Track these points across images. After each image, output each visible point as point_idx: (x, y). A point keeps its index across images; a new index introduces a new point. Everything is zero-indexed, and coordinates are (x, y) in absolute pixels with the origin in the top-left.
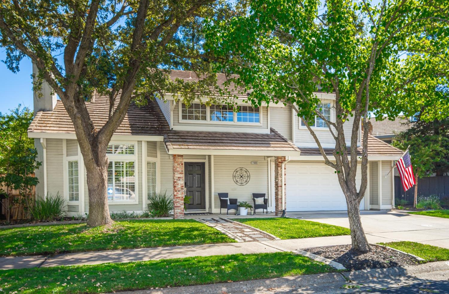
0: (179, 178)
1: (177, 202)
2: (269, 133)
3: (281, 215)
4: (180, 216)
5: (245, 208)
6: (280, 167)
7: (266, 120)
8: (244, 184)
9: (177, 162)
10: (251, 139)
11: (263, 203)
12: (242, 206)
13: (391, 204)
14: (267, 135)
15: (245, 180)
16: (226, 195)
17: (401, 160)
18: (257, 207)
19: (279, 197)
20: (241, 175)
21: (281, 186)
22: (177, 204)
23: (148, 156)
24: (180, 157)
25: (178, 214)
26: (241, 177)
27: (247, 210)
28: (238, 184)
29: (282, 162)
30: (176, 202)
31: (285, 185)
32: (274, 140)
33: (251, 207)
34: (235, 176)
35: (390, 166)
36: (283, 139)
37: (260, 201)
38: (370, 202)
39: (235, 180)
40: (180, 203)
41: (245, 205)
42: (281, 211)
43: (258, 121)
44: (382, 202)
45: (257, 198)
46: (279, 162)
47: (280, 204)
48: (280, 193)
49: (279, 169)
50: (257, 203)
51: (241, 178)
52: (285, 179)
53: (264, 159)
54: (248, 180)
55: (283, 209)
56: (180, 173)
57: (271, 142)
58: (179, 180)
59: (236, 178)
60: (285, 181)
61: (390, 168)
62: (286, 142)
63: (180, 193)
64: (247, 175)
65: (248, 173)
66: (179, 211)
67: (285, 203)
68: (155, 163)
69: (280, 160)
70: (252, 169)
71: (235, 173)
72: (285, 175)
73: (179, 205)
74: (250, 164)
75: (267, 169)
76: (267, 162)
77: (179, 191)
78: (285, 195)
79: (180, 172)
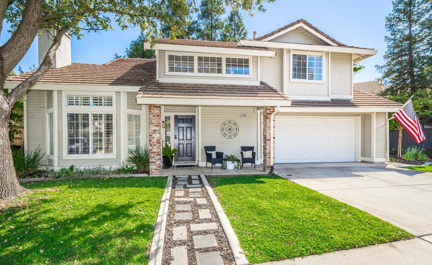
0: (154, 131)
1: (153, 157)
2: (259, 85)
3: (269, 171)
4: (155, 172)
5: (232, 162)
6: (268, 118)
7: (256, 73)
8: (232, 137)
9: (152, 114)
10: (237, 90)
11: (252, 157)
12: (229, 160)
13: (385, 157)
14: (257, 87)
15: (233, 133)
16: (213, 148)
17: (401, 111)
18: (245, 161)
19: (267, 151)
20: (230, 128)
21: (270, 140)
22: (152, 160)
23: (128, 108)
24: (156, 108)
25: (154, 171)
26: (230, 129)
27: (233, 164)
28: (226, 137)
29: (271, 114)
30: (151, 157)
31: (274, 138)
32: (263, 90)
33: (238, 161)
34: (223, 129)
35: (385, 118)
36: (273, 90)
37: (248, 154)
38: (362, 154)
39: (223, 133)
40: (156, 158)
41: (232, 159)
42: (269, 167)
43: (247, 73)
44: (376, 155)
45: (245, 151)
46: (268, 114)
47: (267, 159)
48: (268, 147)
49: (267, 121)
50: (245, 157)
51: (230, 131)
52: (274, 132)
53: (253, 112)
54: (237, 133)
55: (272, 165)
56: (156, 126)
57: (258, 92)
58: (155, 133)
59: (225, 131)
60: (274, 134)
61: (385, 120)
62: (276, 92)
63: (155, 147)
64: (235, 128)
65: (237, 126)
66: (155, 167)
67: (274, 158)
68: (140, 115)
69: (268, 111)
70: (240, 122)
71: (223, 126)
72: (274, 127)
73: (154, 161)
74: (239, 116)
75: (256, 121)
76: (256, 114)
77: (154, 145)
78: (274, 149)
79: (156, 124)
